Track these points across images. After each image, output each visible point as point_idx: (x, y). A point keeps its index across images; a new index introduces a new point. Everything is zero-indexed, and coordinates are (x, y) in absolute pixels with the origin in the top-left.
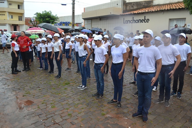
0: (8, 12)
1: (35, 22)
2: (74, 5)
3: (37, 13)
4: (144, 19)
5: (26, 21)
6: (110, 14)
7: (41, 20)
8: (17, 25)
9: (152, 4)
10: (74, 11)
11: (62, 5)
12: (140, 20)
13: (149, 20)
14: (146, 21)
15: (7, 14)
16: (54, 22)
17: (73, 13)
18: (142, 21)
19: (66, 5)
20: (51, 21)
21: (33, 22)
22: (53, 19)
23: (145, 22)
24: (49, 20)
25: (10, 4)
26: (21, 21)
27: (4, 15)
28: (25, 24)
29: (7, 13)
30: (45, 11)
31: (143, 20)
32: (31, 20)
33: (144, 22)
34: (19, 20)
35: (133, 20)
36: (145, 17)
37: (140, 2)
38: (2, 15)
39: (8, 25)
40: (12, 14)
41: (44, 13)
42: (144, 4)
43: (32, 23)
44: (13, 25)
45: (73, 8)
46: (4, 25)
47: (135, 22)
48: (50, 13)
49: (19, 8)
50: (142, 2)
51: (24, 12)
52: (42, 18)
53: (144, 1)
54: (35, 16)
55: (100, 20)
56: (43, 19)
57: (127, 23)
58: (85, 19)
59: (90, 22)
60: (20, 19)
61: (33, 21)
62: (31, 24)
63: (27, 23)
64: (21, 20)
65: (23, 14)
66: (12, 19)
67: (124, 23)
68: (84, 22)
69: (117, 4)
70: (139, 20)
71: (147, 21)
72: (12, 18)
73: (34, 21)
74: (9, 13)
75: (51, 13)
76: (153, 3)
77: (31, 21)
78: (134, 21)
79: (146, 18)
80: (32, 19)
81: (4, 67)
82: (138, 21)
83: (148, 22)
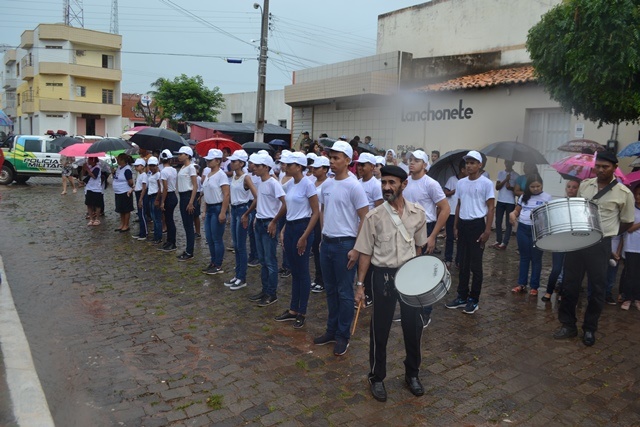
0: (71, 76)
1: (152, 110)
2: (265, 61)
3: (161, 81)
4: (458, 109)
5: (123, 106)
6: (362, 93)
7: (170, 105)
8: (98, 117)
9: (497, 61)
10: (264, 81)
11: (229, 61)
12: (448, 111)
13: (472, 112)
14: (463, 115)
15: (67, 82)
16: (208, 109)
17: (262, 86)
18: (452, 114)
19: (240, 62)
20: (200, 106)
21: (145, 110)
22: (205, 102)
23: (461, 118)
24: (195, 103)
25: (79, 53)
26: (110, 105)
27: (61, 85)
28: (120, 113)
29: (69, 79)
30: (184, 77)
31: (455, 110)
32: (139, 103)
33: (457, 116)
34: (104, 102)
35: (429, 111)
36: (461, 101)
37: (457, 56)
38: (54, 85)
39: (69, 115)
40: (83, 82)
41: (181, 81)
42: (469, 62)
43: (144, 113)
44: (85, 116)
45: (263, 71)
46: (58, 114)
47: (435, 117)
48: (197, 81)
49: (105, 64)
50: (465, 55)
51: (120, 77)
52: (172, 96)
53: (470, 55)
54: (155, 89)
55: (338, 108)
56: (177, 101)
57: (410, 120)
58: (294, 105)
59: (308, 113)
60: (108, 98)
61: (145, 104)
62: (141, 115)
63: (126, 112)
64: (111, 102)
65: (115, 83)
66: (83, 99)
67: (403, 120)
68: (293, 112)
69: (386, 64)
70: (445, 111)
71: (466, 113)
72: (83, 94)
73: (148, 107)
74: (76, 79)
75: (201, 82)
76: (500, 58)
77: (140, 106)
78: (431, 115)
79: (465, 107)
80: (143, 98)
81: (54, 232)
82: (443, 116)
83: (470, 117)
